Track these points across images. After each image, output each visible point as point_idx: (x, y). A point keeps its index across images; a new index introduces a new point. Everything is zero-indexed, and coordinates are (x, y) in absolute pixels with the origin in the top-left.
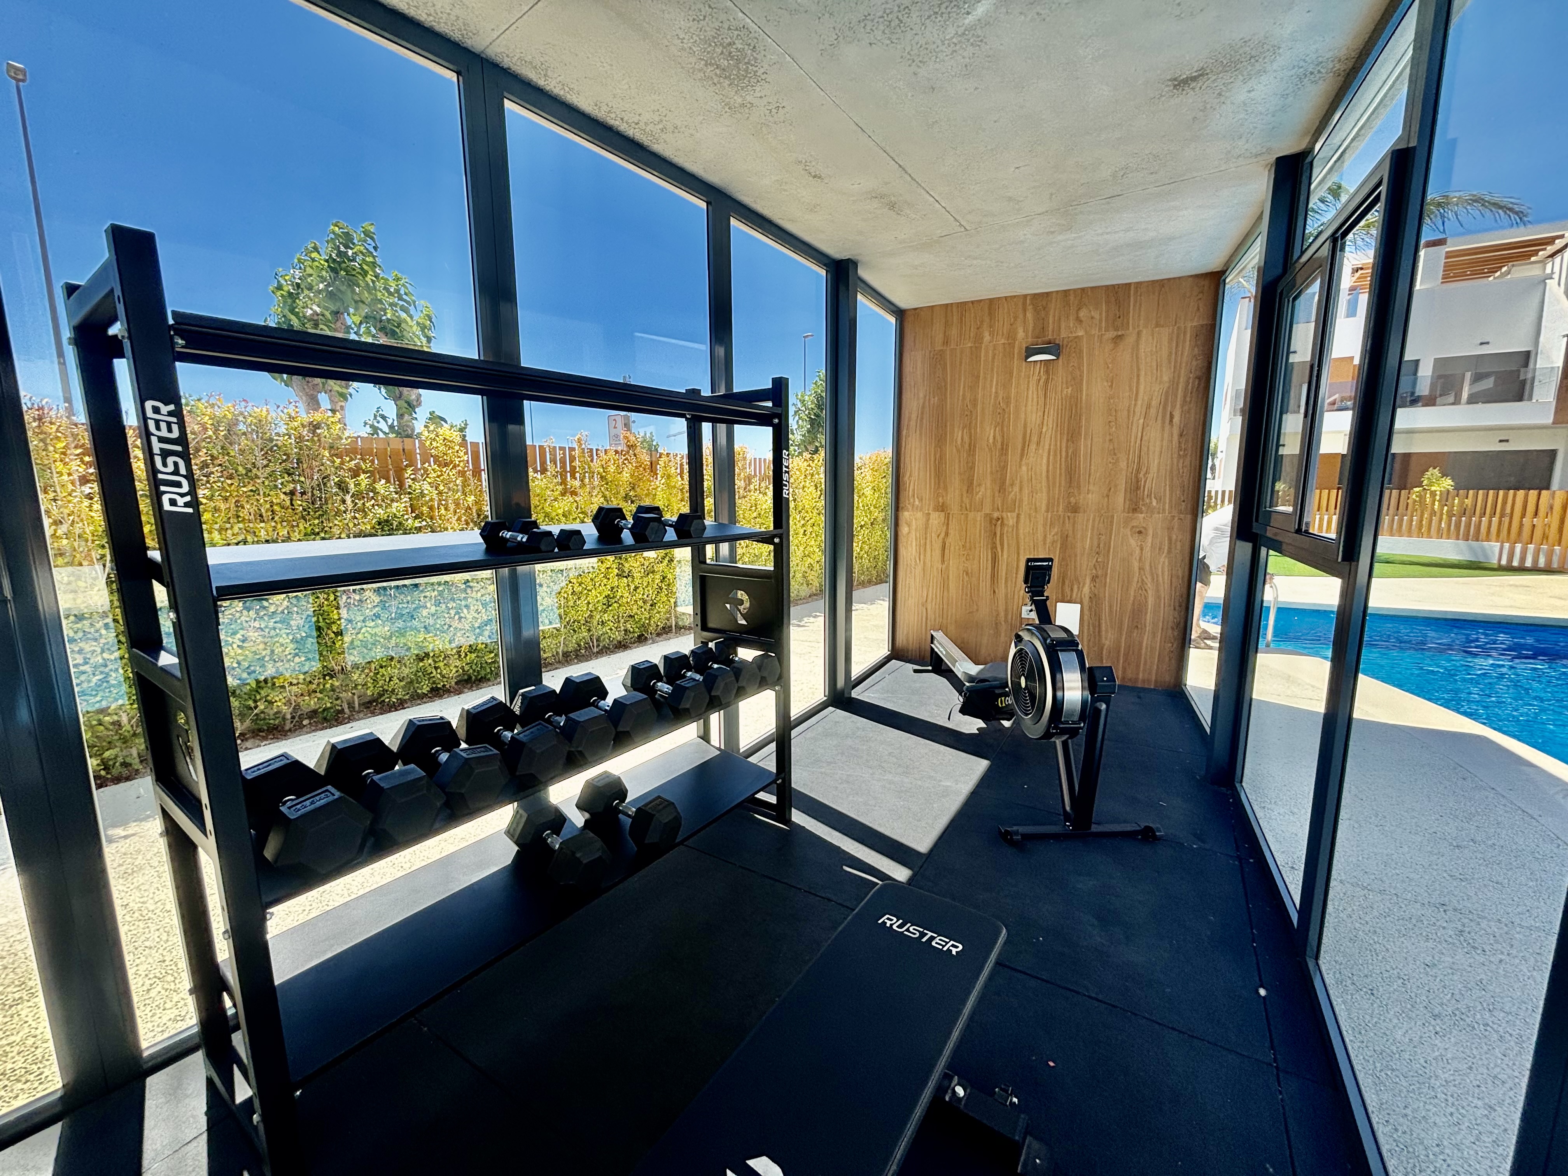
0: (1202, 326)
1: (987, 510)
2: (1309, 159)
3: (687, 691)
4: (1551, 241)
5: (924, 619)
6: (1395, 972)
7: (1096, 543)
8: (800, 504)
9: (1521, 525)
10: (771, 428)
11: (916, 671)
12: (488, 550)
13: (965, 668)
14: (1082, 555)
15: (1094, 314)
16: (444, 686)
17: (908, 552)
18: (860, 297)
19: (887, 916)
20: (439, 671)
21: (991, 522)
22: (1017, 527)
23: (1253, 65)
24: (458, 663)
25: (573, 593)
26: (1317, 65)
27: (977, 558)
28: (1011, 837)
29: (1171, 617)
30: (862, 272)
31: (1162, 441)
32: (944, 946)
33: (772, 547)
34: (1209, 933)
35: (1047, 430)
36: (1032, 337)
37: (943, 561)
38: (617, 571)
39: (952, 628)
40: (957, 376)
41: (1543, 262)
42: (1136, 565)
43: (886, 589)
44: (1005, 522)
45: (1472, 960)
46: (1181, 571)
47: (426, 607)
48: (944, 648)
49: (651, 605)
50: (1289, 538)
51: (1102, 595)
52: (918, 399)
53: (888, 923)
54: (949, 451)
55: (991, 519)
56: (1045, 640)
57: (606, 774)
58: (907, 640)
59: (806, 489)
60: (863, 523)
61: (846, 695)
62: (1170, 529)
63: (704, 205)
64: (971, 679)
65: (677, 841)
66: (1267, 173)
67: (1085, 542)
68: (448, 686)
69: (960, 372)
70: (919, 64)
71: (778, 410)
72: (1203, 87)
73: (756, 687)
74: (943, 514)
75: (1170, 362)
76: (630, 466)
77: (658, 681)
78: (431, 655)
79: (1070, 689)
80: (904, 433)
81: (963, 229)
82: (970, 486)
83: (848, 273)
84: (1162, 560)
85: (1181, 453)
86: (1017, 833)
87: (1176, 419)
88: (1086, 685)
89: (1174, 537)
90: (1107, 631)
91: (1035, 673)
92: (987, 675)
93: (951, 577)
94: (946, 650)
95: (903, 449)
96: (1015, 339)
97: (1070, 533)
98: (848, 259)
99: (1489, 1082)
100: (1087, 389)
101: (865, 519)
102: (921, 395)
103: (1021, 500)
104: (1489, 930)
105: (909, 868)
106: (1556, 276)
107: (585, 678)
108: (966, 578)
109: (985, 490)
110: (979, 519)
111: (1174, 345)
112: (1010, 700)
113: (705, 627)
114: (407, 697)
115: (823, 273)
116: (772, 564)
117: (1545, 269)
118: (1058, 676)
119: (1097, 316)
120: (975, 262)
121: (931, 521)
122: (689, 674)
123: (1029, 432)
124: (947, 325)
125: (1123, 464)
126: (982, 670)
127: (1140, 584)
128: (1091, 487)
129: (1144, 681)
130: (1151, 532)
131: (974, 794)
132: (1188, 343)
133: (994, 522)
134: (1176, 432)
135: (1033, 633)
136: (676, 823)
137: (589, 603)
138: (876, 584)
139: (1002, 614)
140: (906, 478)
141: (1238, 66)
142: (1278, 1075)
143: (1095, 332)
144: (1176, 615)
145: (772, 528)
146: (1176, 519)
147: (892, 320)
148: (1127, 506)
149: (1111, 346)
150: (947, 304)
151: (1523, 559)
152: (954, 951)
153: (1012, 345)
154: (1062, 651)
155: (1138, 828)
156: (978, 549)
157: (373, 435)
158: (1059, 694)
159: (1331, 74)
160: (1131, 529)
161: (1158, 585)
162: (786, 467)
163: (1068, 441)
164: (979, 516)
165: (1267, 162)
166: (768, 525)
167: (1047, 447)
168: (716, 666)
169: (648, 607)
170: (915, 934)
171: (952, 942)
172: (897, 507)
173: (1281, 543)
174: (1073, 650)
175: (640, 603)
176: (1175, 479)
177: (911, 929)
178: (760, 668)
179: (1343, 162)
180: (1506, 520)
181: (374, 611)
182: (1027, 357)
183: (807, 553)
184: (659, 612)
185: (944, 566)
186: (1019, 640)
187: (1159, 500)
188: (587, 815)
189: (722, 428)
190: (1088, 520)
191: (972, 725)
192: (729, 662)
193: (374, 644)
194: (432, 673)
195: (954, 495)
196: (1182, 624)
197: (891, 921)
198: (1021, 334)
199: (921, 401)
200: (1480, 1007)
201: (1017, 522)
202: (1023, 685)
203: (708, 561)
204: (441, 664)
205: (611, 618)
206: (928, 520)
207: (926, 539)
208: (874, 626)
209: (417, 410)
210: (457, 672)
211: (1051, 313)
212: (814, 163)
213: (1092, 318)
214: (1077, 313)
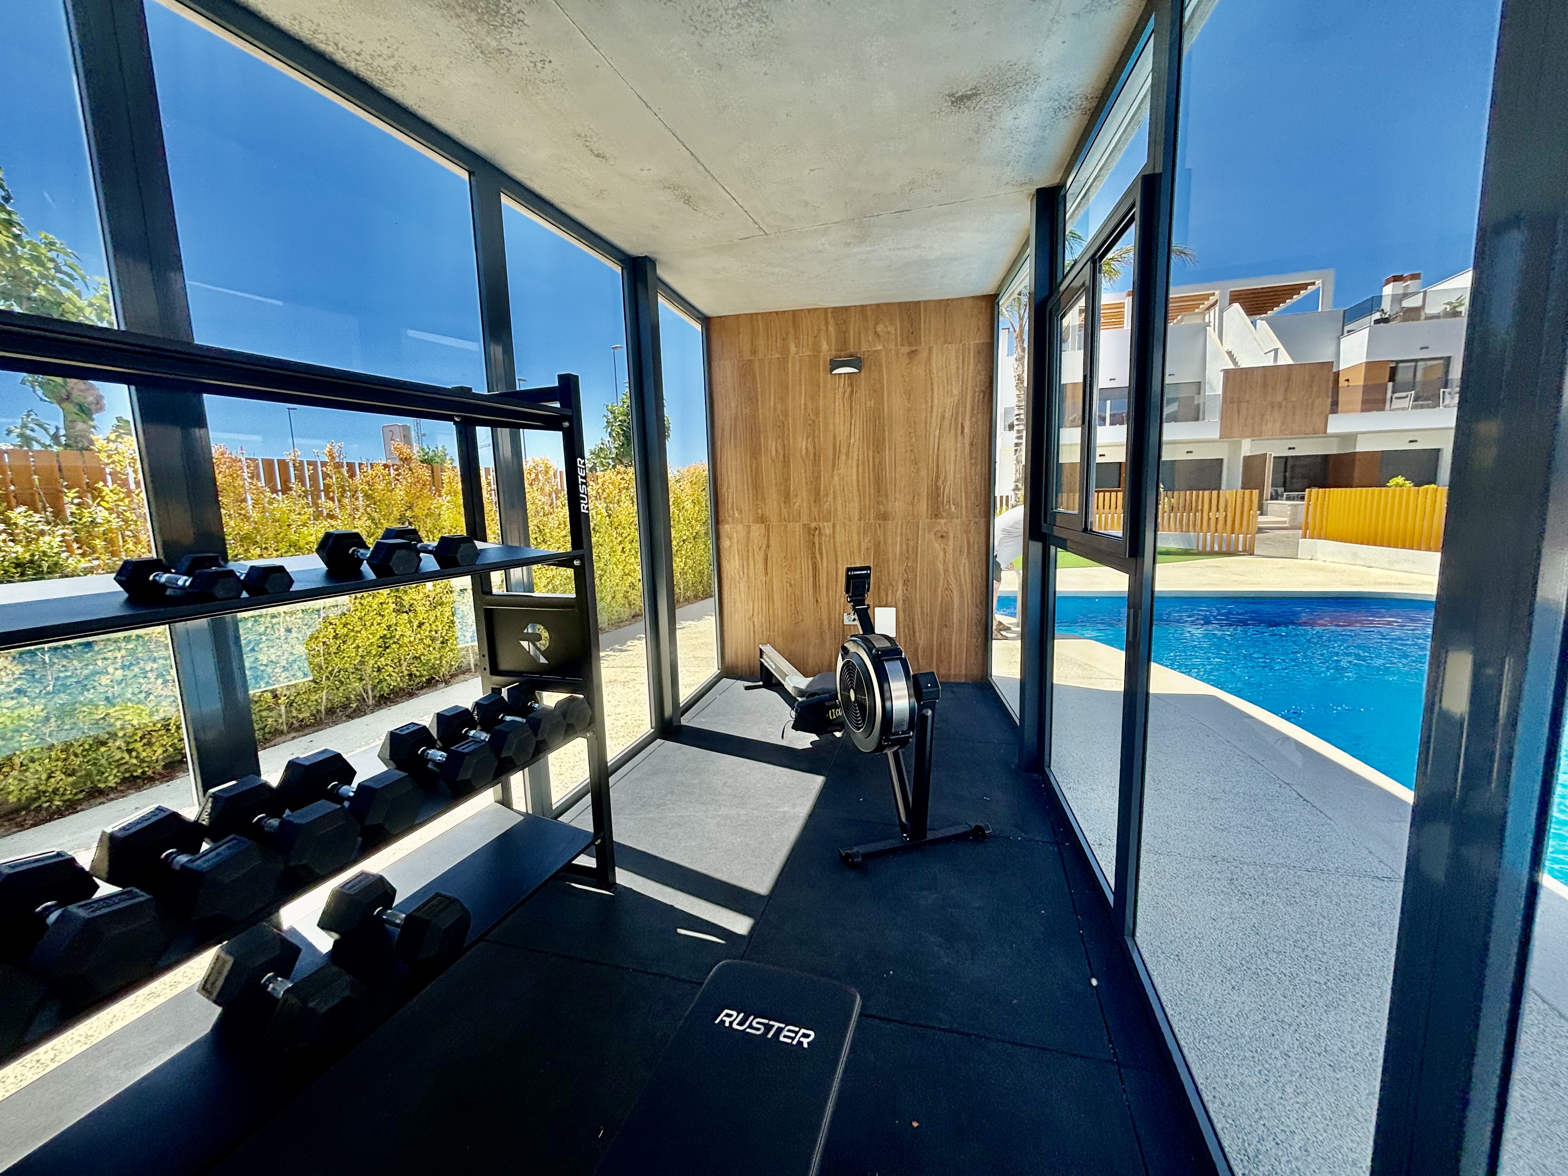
0: (983, 343)
1: (805, 519)
2: (1062, 193)
3: (467, 757)
4: (1206, 297)
5: (752, 634)
6: (1191, 932)
7: (905, 547)
8: (616, 519)
9: (1209, 519)
10: (561, 433)
11: (747, 688)
12: (130, 602)
13: (795, 681)
14: (894, 560)
15: (891, 329)
16: (144, 773)
17: (732, 566)
18: (661, 300)
19: (726, 1011)
20: (134, 754)
21: (809, 533)
22: (834, 537)
23: (1018, 92)
24: (166, 740)
25: (336, 637)
26: (1069, 100)
27: (798, 567)
28: (852, 860)
29: (974, 614)
30: (661, 272)
31: (956, 450)
32: (793, 1039)
33: (570, 572)
34: (1042, 929)
35: (855, 441)
36: (835, 350)
37: (766, 574)
38: (394, 606)
39: (779, 640)
40: (767, 387)
41: (1203, 314)
42: (941, 567)
43: (711, 603)
44: (823, 531)
45: (1244, 906)
46: (980, 572)
47: (107, 673)
48: (773, 662)
49: (442, 643)
50: (1076, 536)
51: (913, 598)
52: (731, 410)
53: (728, 1020)
54: (765, 461)
55: (810, 529)
56: (871, 650)
57: (363, 875)
58: (737, 656)
59: (622, 504)
60: (685, 537)
61: (675, 724)
62: (967, 532)
63: (465, 175)
64: (801, 693)
65: (465, 945)
66: (1029, 203)
67: (895, 548)
68: (150, 773)
69: (770, 382)
70: (702, 32)
71: (568, 412)
72: (977, 108)
73: (561, 738)
74: (763, 526)
75: (958, 377)
76: (405, 482)
77: (429, 748)
78: (120, 734)
79: (898, 698)
80: (719, 443)
81: (762, 233)
82: (787, 497)
83: (646, 272)
84: (963, 561)
85: (973, 461)
86: (857, 855)
87: (966, 430)
88: (912, 692)
89: (972, 539)
90: (920, 631)
91: (862, 685)
92: (816, 688)
93: (775, 589)
94: (776, 665)
95: (719, 461)
96: (819, 352)
97: (882, 539)
98: (646, 257)
99: (1280, 1028)
100: (888, 402)
101: (687, 533)
102: (733, 405)
103: (836, 510)
104: (1250, 874)
105: (750, 916)
106: (1212, 324)
107: (321, 758)
108: (790, 589)
109: (802, 500)
110: (797, 529)
111: (961, 360)
112: (840, 712)
113: (495, 670)
114: (81, 796)
115: (619, 270)
116: (574, 591)
117: (1204, 319)
118: (886, 686)
119: (893, 332)
120: (777, 270)
121: (752, 533)
122: (472, 733)
123: (838, 443)
124: (754, 334)
125: (924, 473)
126: (811, 682)
127: (946, 586)
128: (898, 496)
129: (955, 676)
130: (951, 536)
131: (812, 816)
132: (972, 361)
133: (812, 532)
134: (967, 442)
135: (859, 644)
136: (464, 921)
137: (358, 647)
138: (702, 599)
139: (826, 622)
140: (724, 490)
141: (1005, 91)
142: (1119, 1070)
143: (892, 346)
144: (979, 612)
145: (569, 549)
146: (972, 523)
147: (698, 327)
148: (930, 512)
149: (907, 361)
150: (752, 314)
151: (1212, 546)
152: (805, 1042)
153: (817, 357)
154: (887, 660)
155: (969, 829)
156: (798, 560)
157: (21, 446)
158: (888, 704)
159: (1080, 112)
160: (935, 534)
161: (960, 585)
162: (582, 477)
163: (874, 451)
164: (798, 526)
165: (1029, 192)
166: (567, 547)
167: (855, 458)
168: (508, 718)
169: (438, 644)
170: (758, 1029)
171: (803, 1031)
172: (717, 520)
173: (1065, 540)
174: (897, 659)
175: (428, 641)
176: (969, 485)
177: (754, 1024)
178: (564, 715)
179: (1088, 199)
180: (1198, 514)
181: (15, 686)
182: (832, 370)
183: (627, 571)
184: (451, 650)
185: (768, 578)
186: (845, 651)
187: (957, 505)
188: (336, 936)
189: (504, 433)
190: (896, 528)
191: (805, 740)
192: (525, 711)
193: (17, 731)
194: (123, 758)
195: (772, 505)
196: (984, 621)
197: (730, 1018)
198: (825, 347)
199: (734, 412)
200: (1258, 953)
201: (834, 532)
202: (853, 699)
203: (495, 591)
204: (138, 745)
205: (389, 662)
206: (749, 533)
207: (748, 551)
208: (703, 644)
209: (94, 416)
210: (164, 752)
211: (852, 327)
212: (595, 139)
213: (889, 333)
214: (875, 328)
